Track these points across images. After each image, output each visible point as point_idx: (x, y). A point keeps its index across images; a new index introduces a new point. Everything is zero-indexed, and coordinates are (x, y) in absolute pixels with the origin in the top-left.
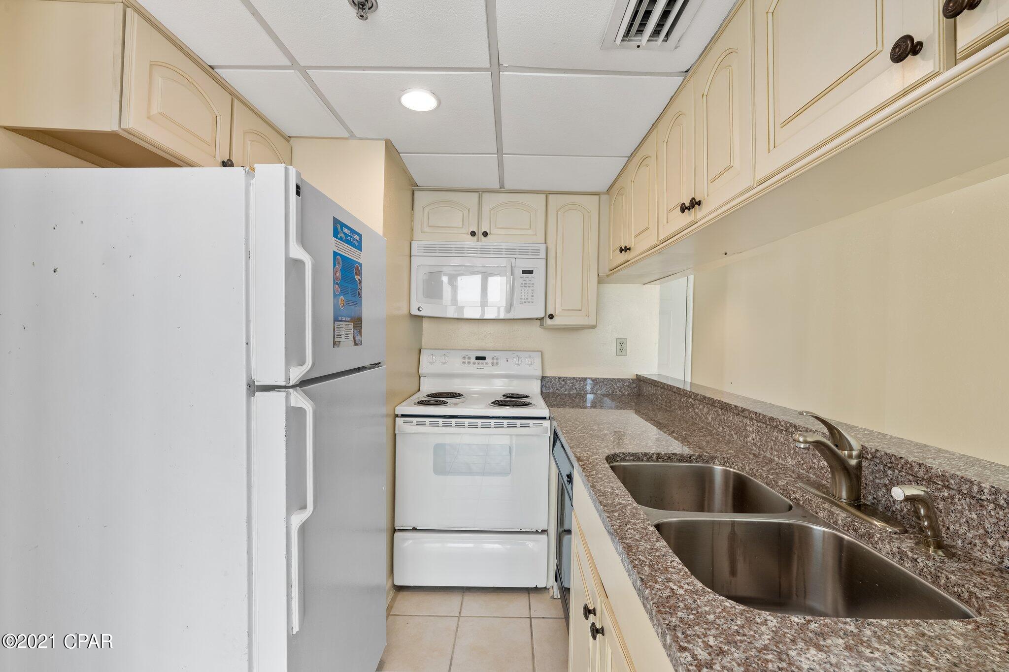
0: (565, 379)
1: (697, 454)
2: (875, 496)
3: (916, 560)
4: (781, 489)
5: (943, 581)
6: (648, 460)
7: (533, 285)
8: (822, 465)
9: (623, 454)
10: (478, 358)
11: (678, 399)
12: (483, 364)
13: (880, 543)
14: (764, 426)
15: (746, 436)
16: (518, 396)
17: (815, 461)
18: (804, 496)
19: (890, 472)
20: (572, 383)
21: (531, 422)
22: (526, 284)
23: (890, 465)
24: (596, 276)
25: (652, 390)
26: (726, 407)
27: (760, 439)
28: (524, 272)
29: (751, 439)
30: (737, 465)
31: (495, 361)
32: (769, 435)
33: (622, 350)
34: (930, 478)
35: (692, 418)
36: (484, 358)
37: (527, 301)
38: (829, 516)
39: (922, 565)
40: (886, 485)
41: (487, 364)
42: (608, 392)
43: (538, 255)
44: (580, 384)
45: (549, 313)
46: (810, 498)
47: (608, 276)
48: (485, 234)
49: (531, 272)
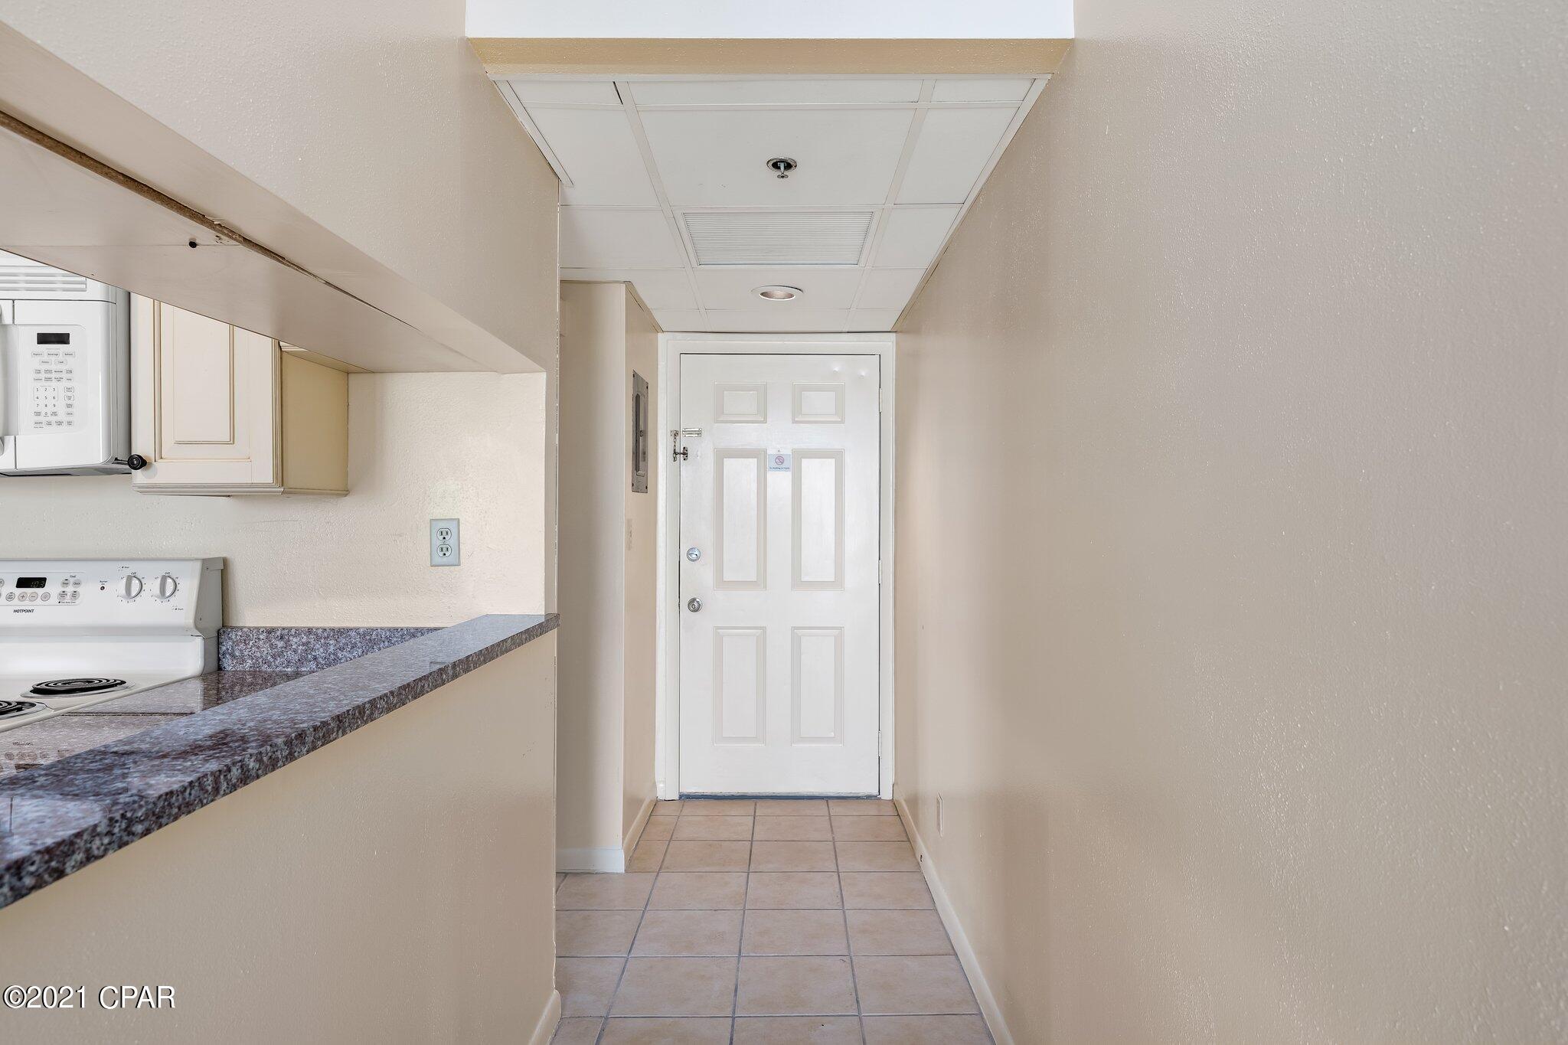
0: (284, 635)
7: (69, 376)
10: (22, 583)
12: (34, 598)
20: (303, 645)
22: (50, 371)
28: (43, 339)
31: (73, 590)
33: (445, 551)
36: (41, 583)
37: (56, 419)
41: (46, 597)
43: (82, 290)
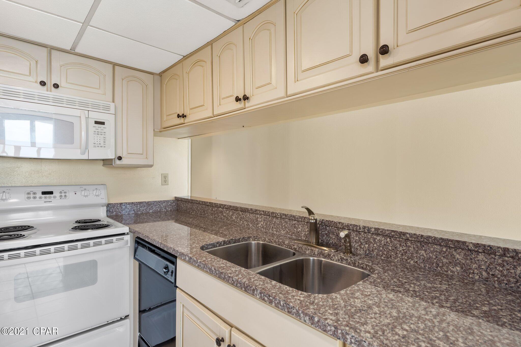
0: (125, 204)
1: (242, 237)
2: (322, 240)
3: (347, 259)
4: (286, 245)
5: (357, 264)
6: (219, 246)
7: (105, 134)
8: (298, 231)
9: (207, 245)
10: (44, 193)
11: (211, 209)
12: (50, 198)
13: (333, 257)
14: (268, 217)
15: (257, 224)
16: (90, 221)
17: (295, 230)
18: (299, 246)
19: (328, 228)
21: (114, 238)
22: (99, 132)
23: (328, 225)
24: (153, 131)
25: (189, 205)
26: (244, 210)
27: (266, 224)
28: (96, 123)
29: (260, 225)
30: (261, 239)
31: (63, 194)
32: (271, 221)
33: (165, 181)
34: (343, 227)
35: (221, 219)
36: (51, 193)
37: (100, 145)
38: (311, 252)
39: (349, 260)
40: (326, 234)
41: (55, 197)
42: (157, 210)
43: (109, 111)
44: (137, 206)
45: (118, 155)
46: (301, 246)
47: (160, 132)
48: (56, 86)
49: (103, 123)
